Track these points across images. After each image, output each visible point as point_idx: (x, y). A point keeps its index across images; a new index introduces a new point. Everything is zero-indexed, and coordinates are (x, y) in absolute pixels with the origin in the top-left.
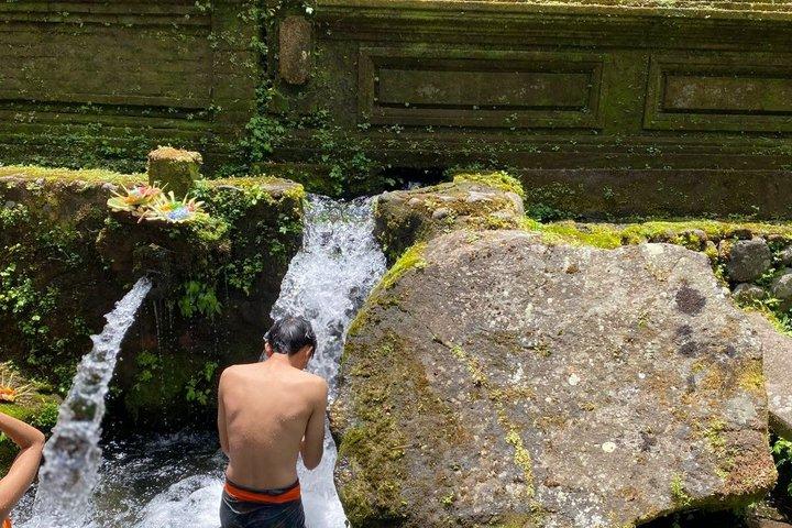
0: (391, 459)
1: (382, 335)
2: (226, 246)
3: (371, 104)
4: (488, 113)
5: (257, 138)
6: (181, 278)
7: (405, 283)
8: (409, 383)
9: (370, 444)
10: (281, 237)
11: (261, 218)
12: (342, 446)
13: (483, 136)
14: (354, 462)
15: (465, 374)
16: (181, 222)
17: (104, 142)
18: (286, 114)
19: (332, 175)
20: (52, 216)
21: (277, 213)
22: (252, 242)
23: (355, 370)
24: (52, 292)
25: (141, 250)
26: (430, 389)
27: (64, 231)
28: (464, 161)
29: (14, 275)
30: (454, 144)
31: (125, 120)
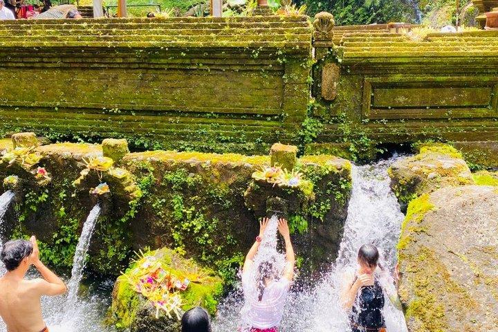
0: (438, 318)
1: (419, 249)
2: (313, 197)
3: (369, 108)
4: (435, 111)
5: (308, 131)
7: (428, 219)
8: (439, 276)
9: (424, 310)
10: (341, 191)
11: (330, 180)
12: (409, 311)
13: (433, 124)
14: (417, 318)
15: (469, 270)
16: (296, 186)
17: (221, 134)
18: (323, 116)
20: (216, 181)
21: (339, 177)
23: (408, 268)
24: (215, 221)
25: (271, 200)
26: (451, 279)
27: (222, 189)
28: (423, 138)
29: (194, 213)
30: (416, 128)
31: (232, 121)
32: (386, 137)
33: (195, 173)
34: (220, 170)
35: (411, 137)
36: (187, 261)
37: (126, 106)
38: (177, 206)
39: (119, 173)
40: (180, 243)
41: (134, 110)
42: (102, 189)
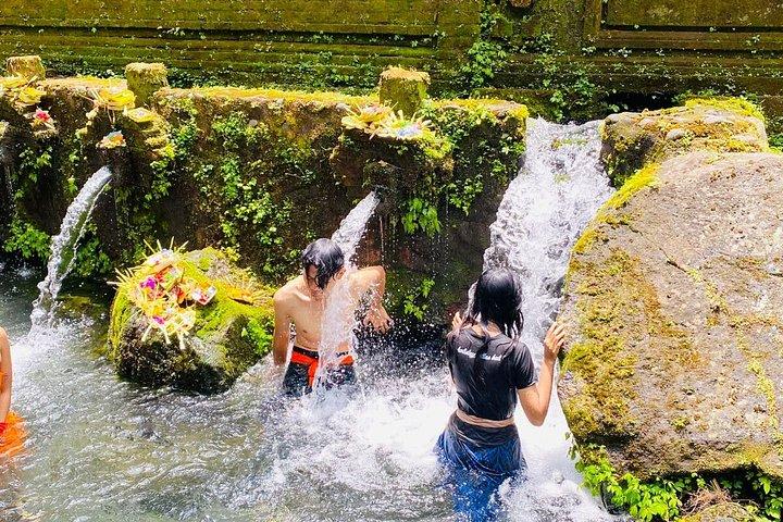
0: (619, 378)
1: (610, 254)
2: (449, 165)
3: (597, 26)
4: (726, 35)
5: (479, 63)
6: (406, 195)
7: (637, 203)
8: (639, 304)
9: (596, 361)
10: (502, 157)
11: (484, 137)
12: (567, 361)
13: (719, 60)
14: (578, 376)
15: (702, 299)
16: (409, 139)
17: (334, 71)
18: (509, 39)
19: (553, 100)
20: (290, 135)
21: (500, 133)
22: (474, 162)
23: (582, 288)
24: (288, 205)
25: (370, 166)
26: (662, 312)
27: (301, 149)
28: (696, 86)
29: (254, 189)
30: (686, 68)
31: (353, 48)
32: (627, 82)
33: (259, 120)
34: (297, 115)
35: (673, 83)
36: (242, 272)
37: (193, 25)
38: (228, 176)
39: (140, 115)
40: (233, 240)
41: (203, 31)
42: (112, 141)
